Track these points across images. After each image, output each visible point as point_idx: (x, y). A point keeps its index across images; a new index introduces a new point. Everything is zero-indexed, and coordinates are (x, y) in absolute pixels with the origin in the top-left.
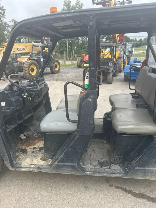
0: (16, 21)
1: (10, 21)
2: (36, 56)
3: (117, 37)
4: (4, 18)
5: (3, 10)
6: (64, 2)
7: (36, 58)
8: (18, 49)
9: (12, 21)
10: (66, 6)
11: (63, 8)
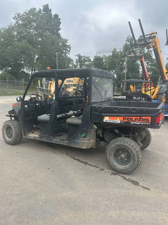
0: (80, 55)
1: (75, 56)
2: (81, 87)
3: (165, 74)
4: (69, 54)
5: (70, 47)
6: (127, 38)
7: (81, 89)
8: (68, 81)
9: (77, 56)
10: (128, 41)
11: (126, 43)
